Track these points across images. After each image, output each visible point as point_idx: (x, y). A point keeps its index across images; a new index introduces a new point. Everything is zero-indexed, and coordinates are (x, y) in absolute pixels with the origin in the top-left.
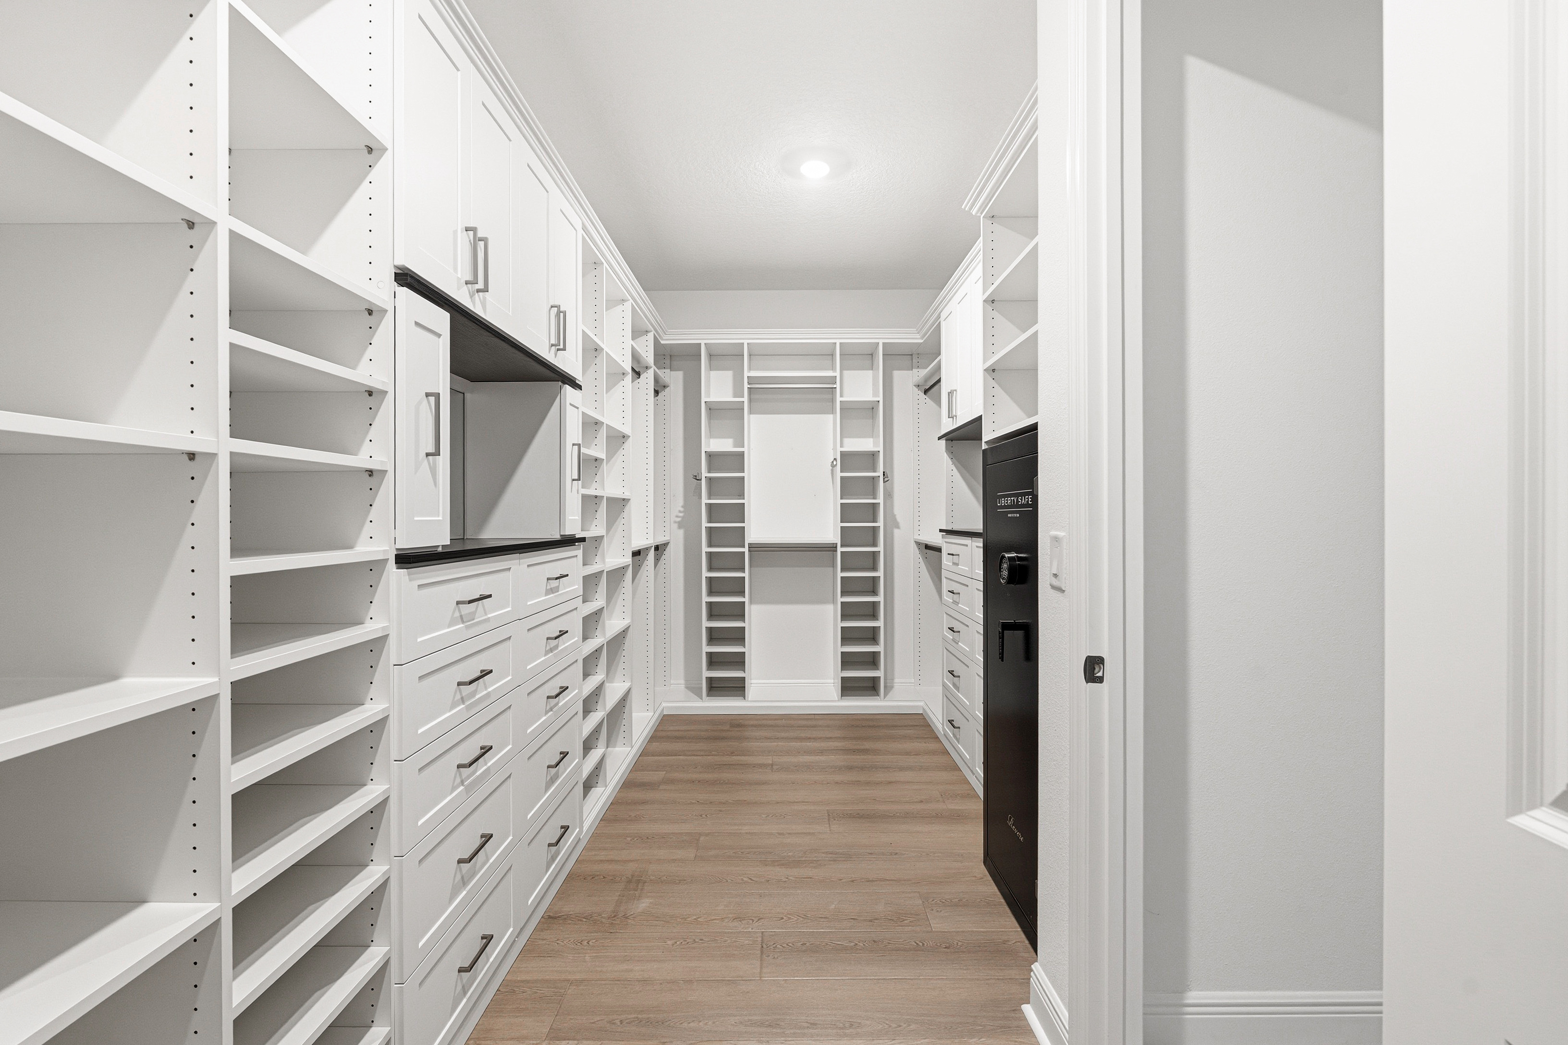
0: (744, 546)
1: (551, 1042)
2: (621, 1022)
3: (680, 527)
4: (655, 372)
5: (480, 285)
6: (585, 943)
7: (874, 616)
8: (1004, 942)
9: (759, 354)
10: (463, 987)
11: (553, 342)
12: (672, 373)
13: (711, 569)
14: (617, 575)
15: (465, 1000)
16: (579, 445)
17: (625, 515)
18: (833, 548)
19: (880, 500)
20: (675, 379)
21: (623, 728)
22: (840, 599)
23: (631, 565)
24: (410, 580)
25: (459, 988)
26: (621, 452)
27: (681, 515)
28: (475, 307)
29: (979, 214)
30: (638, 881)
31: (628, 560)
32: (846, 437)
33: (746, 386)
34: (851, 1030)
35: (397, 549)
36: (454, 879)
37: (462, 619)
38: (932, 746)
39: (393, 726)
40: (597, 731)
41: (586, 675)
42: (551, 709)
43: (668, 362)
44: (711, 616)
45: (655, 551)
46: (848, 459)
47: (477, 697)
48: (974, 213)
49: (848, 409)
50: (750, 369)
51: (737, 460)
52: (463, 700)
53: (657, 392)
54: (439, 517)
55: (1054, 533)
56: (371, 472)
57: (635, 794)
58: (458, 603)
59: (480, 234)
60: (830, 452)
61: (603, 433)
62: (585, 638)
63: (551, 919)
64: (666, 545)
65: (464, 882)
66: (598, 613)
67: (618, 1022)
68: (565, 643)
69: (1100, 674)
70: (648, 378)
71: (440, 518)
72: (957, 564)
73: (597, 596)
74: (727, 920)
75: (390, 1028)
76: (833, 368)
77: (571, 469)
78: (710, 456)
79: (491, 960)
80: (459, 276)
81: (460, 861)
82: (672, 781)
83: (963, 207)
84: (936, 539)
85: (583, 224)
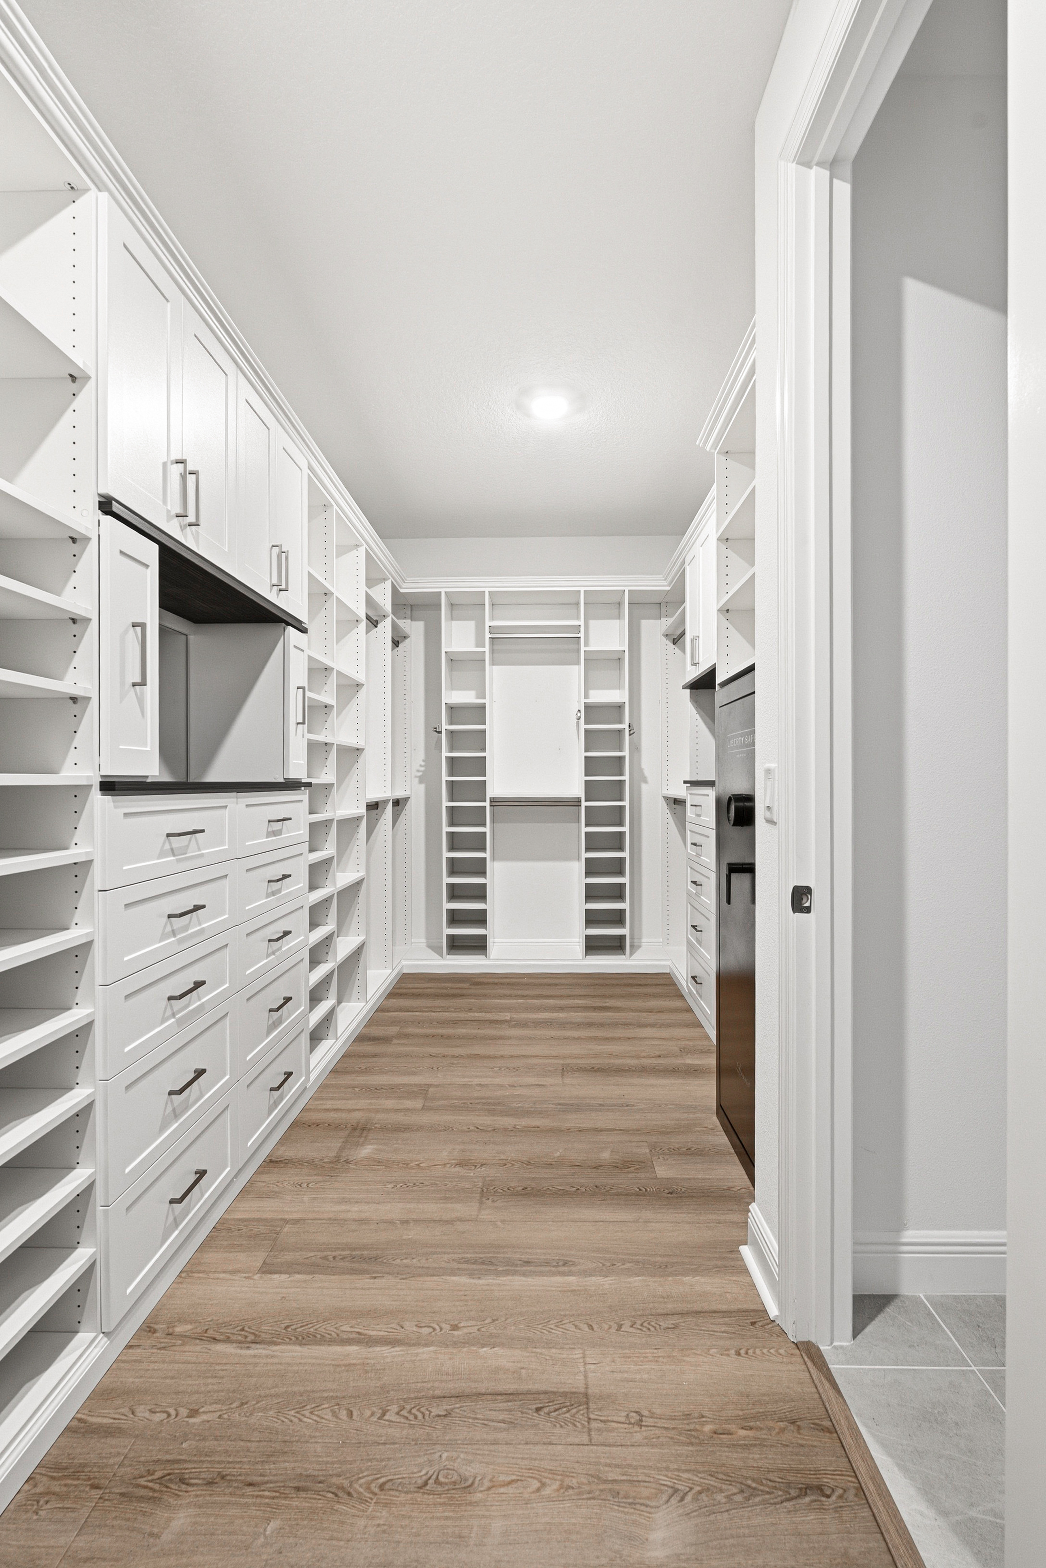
0: (485, 801)
1: (263, 1275)
2: (334, 1258)
3: (421, 782)
4: (393, 621)
5: (192, 519)
6: (305, 1185)
7: (621, 873)
8: (729, 1189)
9: (499, 601)
10: (175, 1219)
11: (275, 581)
12: (413, 623)
13: (452, 824)
14: (348, 825)
15: (177, 1232)
16: (304, 688)
17: (359, 765)
18: (577, 802)
19: (626, 753)
20: (415, 629)
21: (357, 983)
22: (585, 855)
23: (365, 817)
24: (116, 807)
25: (171, 1219)
26: (355, 701)
27: (423, 769)
28: (186, 541)
29: (713, 451)
30: (363, 1129)
31: (363, 810)
32: (593, 689)
33: (488, 636)
34: (564, 1268)
35: (102, 776)
36: (165, 1111)
37: (173, 852)
38: (678, 1004)
39: (97, 951)
40: (326, 981)
41: (314, 925)
42: (273, 953)
43: (408, 612)
44: (452, 872)
45: (393, 806)
46: (592, 711)
47: (190, 931)
48: (708, 449)
49: (594, 661)
50: (492, 618)
51: (478, 712)
52: (174, 933)
53: (396, 643)
54: (146, 747)
55: (767, 765)
56: (74, 699)
57: (368, 1048)
58: (168, 835)
59: (190, 467)
60: (577, 704)
61: (333, 678)
62: (312, 887)
63: (272, 1163)
64: (406, 799)
65: (176, 1115)
66: (328, 862)
67: (331, 1258)
68: (289, 888)
69: (807, 904)
70: (385, 626)
71: (148, 749)
72: (699, 815)
73: (327, 845)
74: (448, 1166)
75: (95, 1249)
76: (578, 618)
77: (295, 712)
78: (451, 708)
79: (206, 1196)
80: (169, 508)
81: (171, 1093)
82: (407, 1036)
83: (697, 443)
84: (681, 791)
85: (309, 463)
